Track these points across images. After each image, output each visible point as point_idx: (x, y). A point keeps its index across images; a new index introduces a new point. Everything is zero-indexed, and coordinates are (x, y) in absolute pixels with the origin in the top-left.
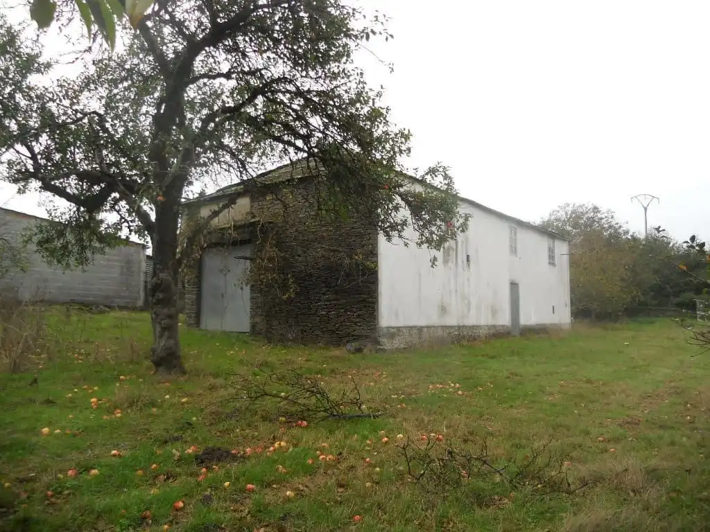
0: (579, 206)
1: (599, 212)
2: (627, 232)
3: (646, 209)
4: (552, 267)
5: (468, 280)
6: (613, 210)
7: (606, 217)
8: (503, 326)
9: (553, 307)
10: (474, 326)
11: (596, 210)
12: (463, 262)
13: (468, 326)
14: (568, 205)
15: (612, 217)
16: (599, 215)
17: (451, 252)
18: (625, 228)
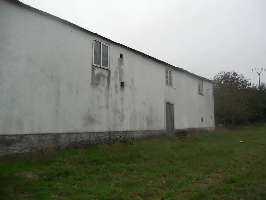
0: (228, 73)
1: (237, 75)
2: (250, 84)
3: (259, 74)
4: (200, 96)
5: (122, 99)
6: (243, 74)
7: (240, 77)
8: (159, 131)
9: (202, 118)
10: (127, 131)
11: (235, 74)
12: (116, 87)
13: (121, 132)
14: (222, 72)
15: (243, 77)
16: (237, 77)
17: (102, 78)
18: (249, 82)
